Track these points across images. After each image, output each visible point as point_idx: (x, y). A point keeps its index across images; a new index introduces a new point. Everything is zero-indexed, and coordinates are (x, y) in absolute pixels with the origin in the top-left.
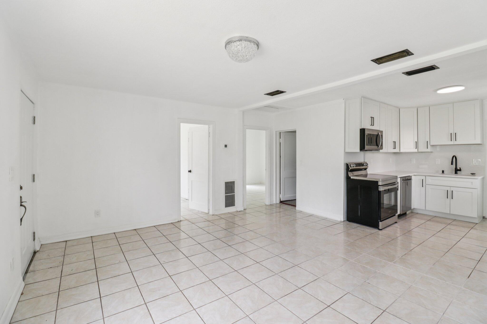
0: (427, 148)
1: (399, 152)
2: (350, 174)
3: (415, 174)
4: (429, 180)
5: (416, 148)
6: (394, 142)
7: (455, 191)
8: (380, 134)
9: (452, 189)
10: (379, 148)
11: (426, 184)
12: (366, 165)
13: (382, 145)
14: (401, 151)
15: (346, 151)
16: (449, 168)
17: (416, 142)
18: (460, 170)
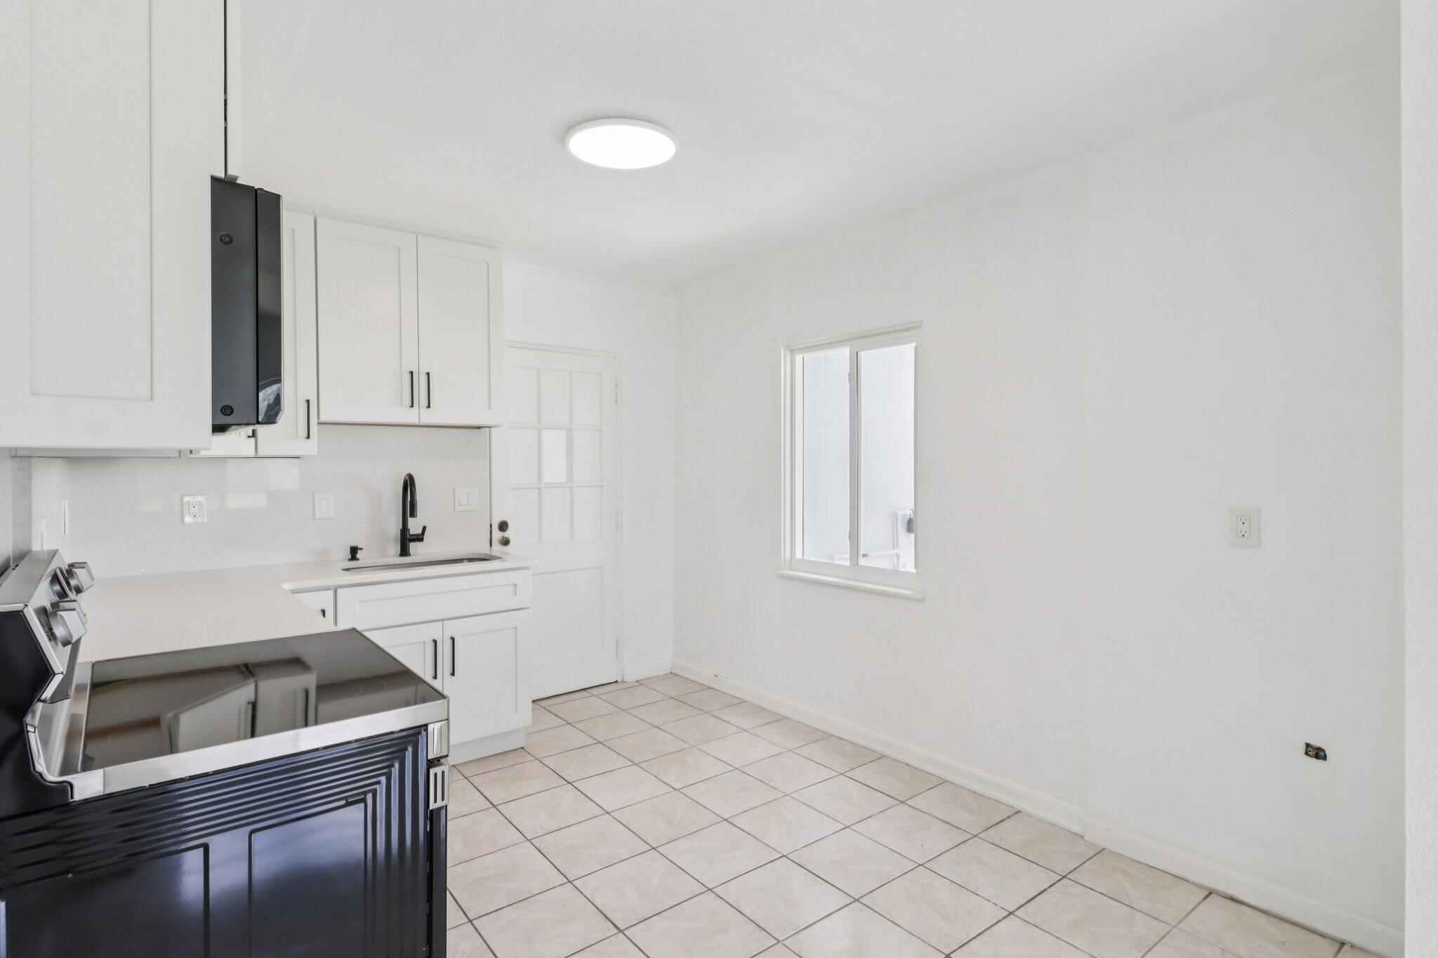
0: (308, 437)
4: (353, 608)
7: (463, 636)
9: (452, 629)
18: (419, 538)
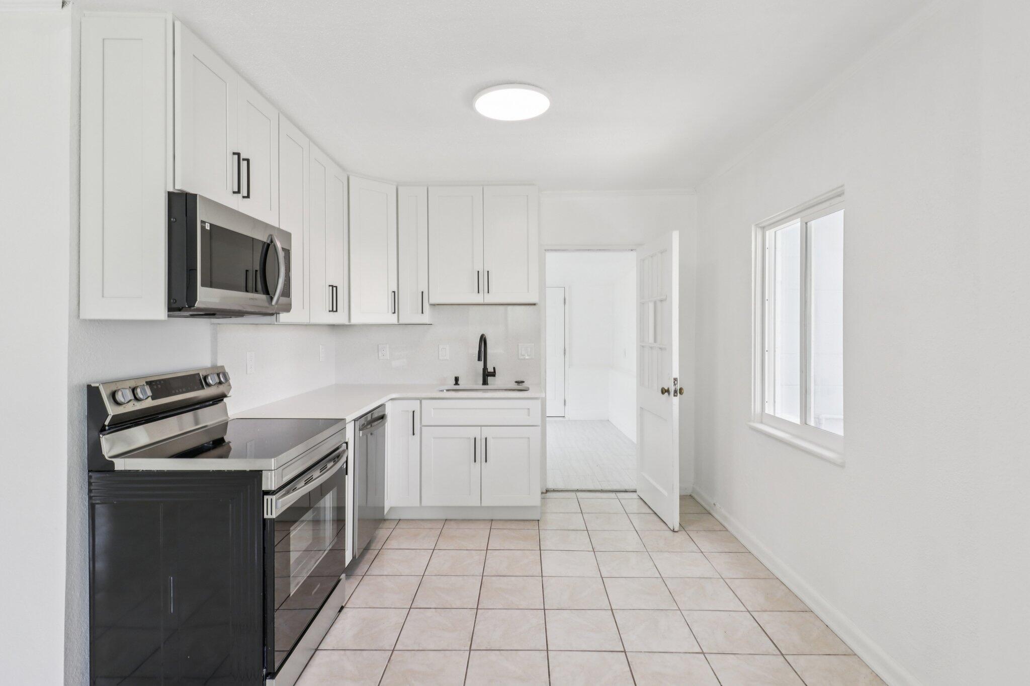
0: (422, 313)
1: (347, 323)
2: (110, 445)
3: (394, 396)
4: (432, 412)
5: (394, 313)
6: (333, 286)
7: (493, 438)
8: (279, 245)
9: (486, 432)
10: (274, 302)
11: (423, 423)
12: (220, 383)
13: (287, 292)
14: (354, 321)
15: (83, 316)
16: (471, 370)
17: (394, 292)
18: (493, 374)
